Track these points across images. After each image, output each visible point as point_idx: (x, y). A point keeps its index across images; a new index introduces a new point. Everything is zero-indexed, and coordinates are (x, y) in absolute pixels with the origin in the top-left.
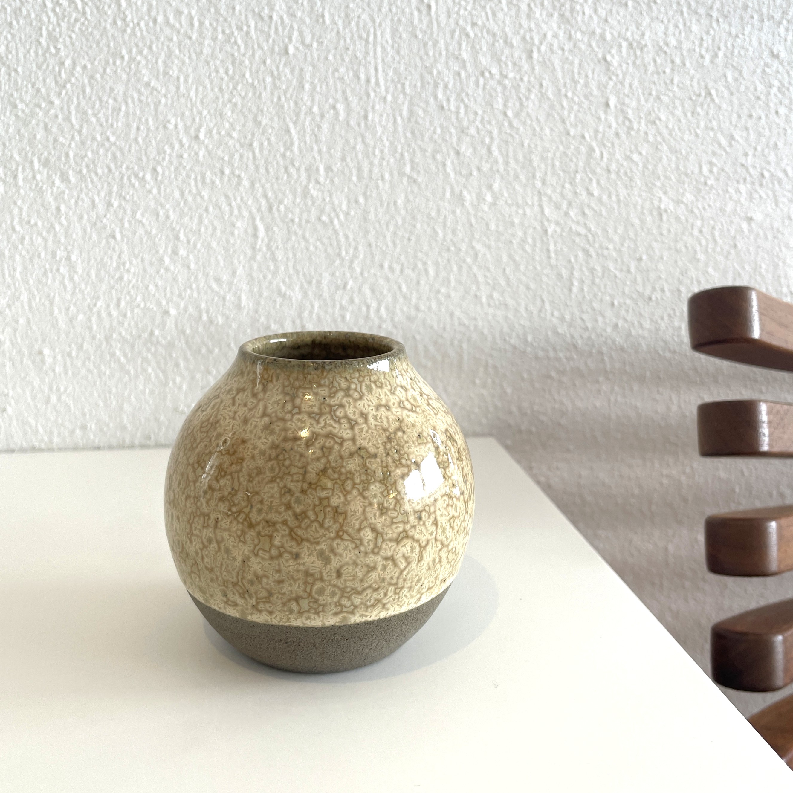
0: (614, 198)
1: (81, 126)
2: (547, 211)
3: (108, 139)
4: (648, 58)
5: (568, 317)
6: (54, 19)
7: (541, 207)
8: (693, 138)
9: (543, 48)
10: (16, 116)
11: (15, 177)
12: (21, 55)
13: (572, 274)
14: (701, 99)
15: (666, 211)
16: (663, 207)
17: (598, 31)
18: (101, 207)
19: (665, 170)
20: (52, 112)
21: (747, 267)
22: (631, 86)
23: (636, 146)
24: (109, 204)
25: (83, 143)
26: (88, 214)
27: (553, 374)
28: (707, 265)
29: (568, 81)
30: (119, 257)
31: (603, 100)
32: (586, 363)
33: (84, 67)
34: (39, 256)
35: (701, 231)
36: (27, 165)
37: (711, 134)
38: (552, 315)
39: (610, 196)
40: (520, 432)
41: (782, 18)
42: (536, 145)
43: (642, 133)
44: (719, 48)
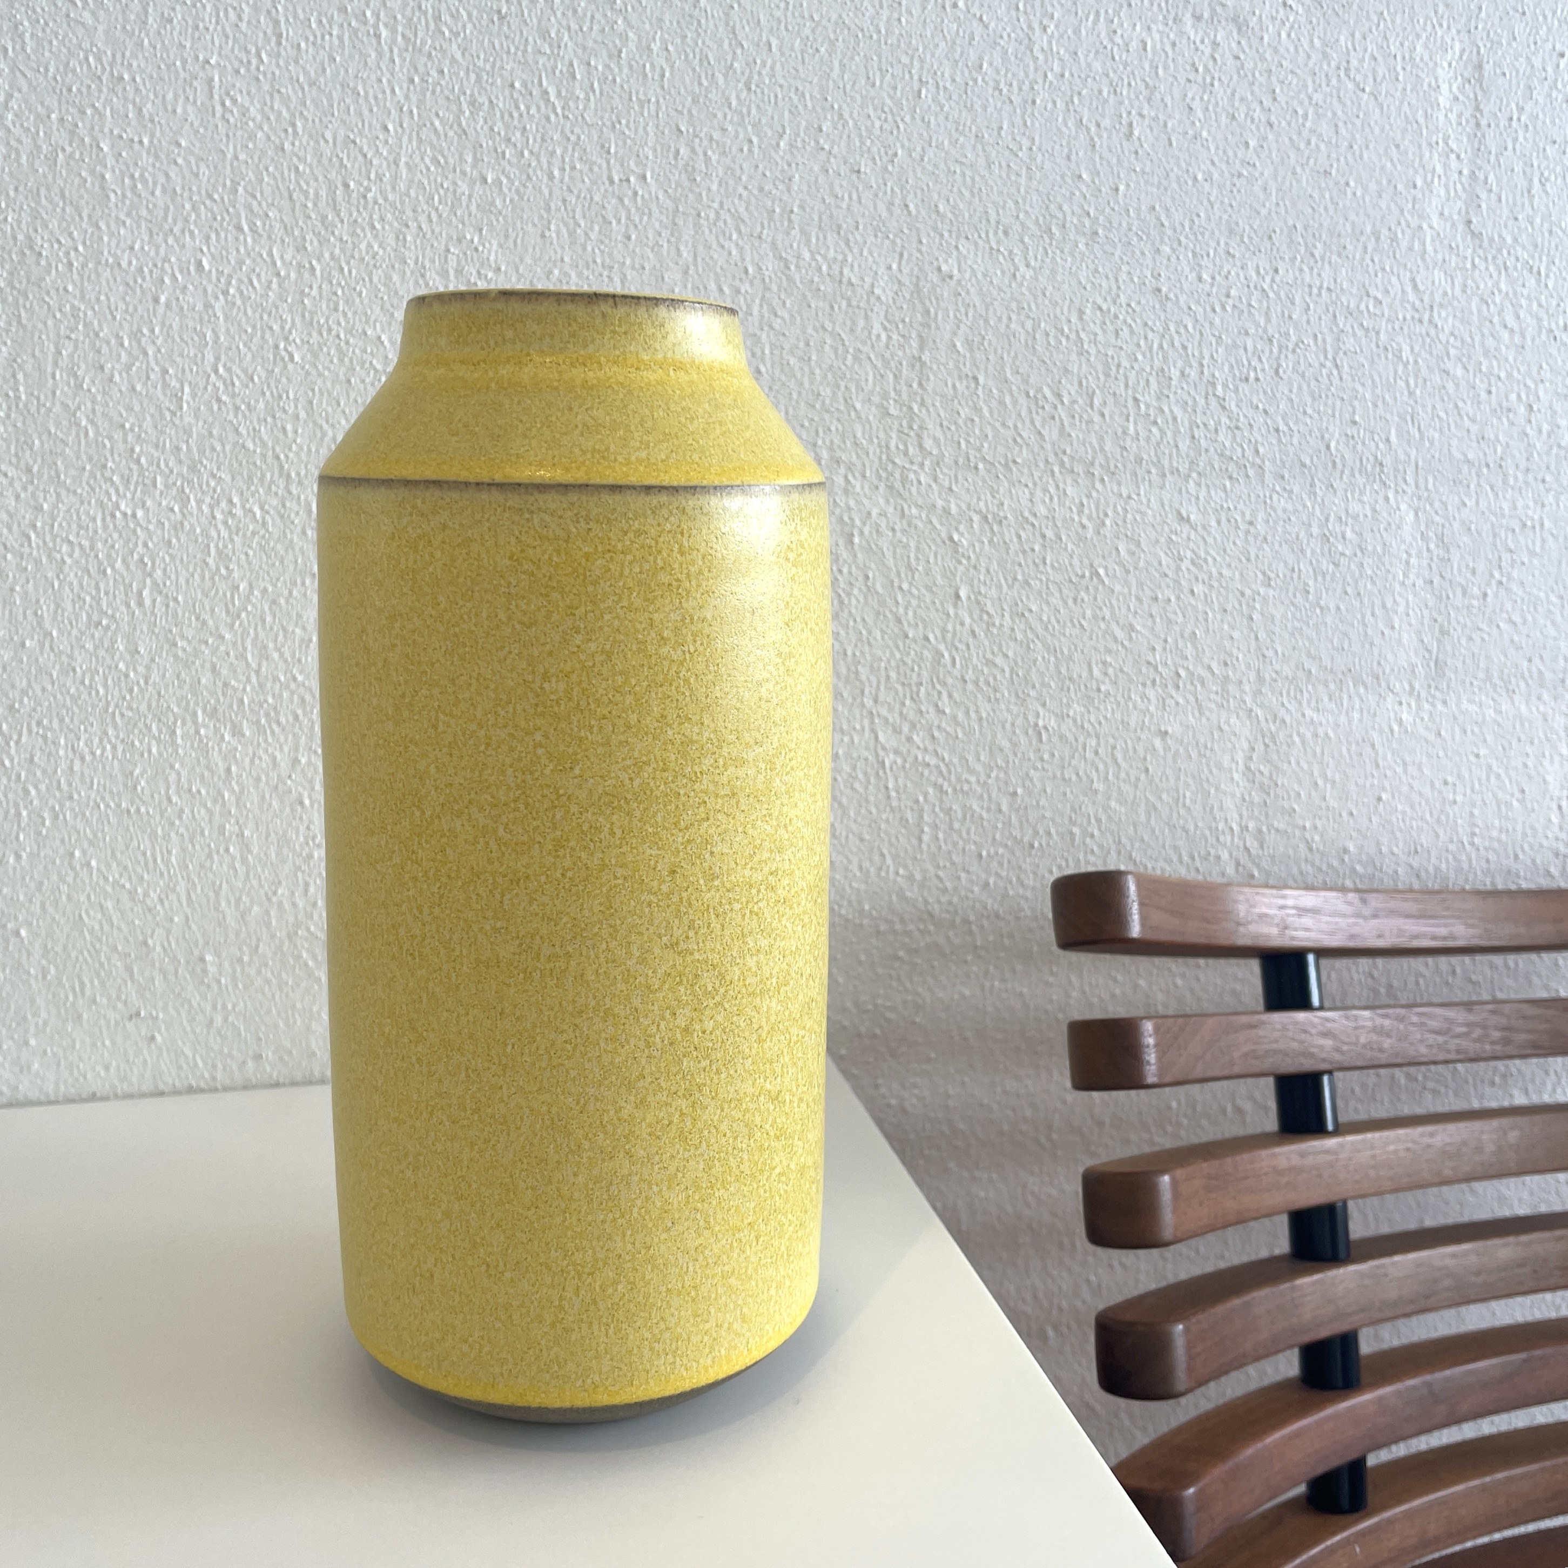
0: (973, 715)
1: (260, 665)
2: (882, 737)
3: (295, 679)
4: (1010, 535)
5: (918, 877)
6: (225, 533)
7: (873, 731)
8: (1077, 631)
9: (866, 530)
10: (176, 656)
11: (174, 732)
12: (182, 580)
13: (921, 817)
14: (1084, 582)
15: (1045, 728)
16: (1041, 723)
17: (940, 503)
18: (284, 765)
19: (1042, 674)
20: (222, 648)
21: (1164, 796)
22: (988, 571)
23: (1000, 648)
24: (296, 761)
25: (261, 686)
26: (267, 775)
27: (901, 953)
28: (1109, 799)
29: (903, 570)
30: (308, 828)
31: (952, 591)
32: (948, 938)
33: (265, 591)
34: (202, 833)
35: (1096, 753)
36: (188, 718)
37: (1103, 626)
38: (897, 873)
39: (967, 713)
40: (859, 1035)
41: (1190, 470)
42: (862, 653)
43: (1006, 629)
44: (1106, 515)
